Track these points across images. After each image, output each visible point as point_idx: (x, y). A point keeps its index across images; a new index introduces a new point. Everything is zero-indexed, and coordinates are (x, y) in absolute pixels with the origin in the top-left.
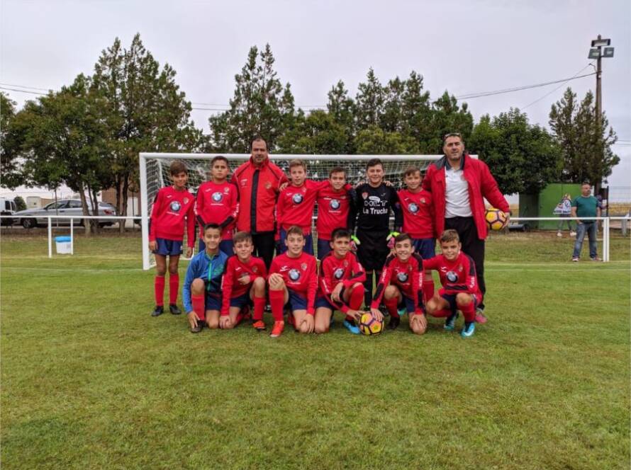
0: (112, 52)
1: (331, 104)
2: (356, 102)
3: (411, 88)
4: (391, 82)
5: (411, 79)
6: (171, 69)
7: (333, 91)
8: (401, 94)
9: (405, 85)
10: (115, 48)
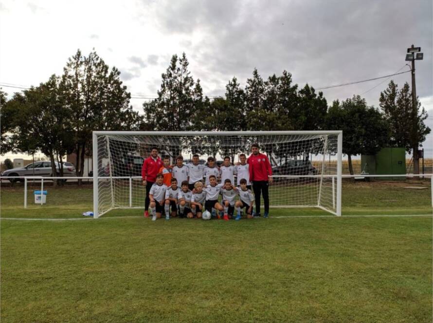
0: (75, 59)
1: (228, 93)
2: (245, 92)
3: (283, 82)
4: (270, 78)
5: (284, 76)
6: (117, 70)
7: (229, 84)
8: (277, 86)
9: (280, 80)
10: (77, 56)
